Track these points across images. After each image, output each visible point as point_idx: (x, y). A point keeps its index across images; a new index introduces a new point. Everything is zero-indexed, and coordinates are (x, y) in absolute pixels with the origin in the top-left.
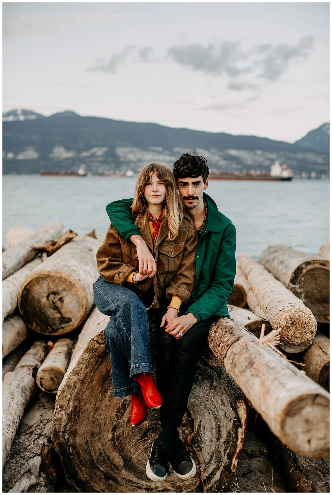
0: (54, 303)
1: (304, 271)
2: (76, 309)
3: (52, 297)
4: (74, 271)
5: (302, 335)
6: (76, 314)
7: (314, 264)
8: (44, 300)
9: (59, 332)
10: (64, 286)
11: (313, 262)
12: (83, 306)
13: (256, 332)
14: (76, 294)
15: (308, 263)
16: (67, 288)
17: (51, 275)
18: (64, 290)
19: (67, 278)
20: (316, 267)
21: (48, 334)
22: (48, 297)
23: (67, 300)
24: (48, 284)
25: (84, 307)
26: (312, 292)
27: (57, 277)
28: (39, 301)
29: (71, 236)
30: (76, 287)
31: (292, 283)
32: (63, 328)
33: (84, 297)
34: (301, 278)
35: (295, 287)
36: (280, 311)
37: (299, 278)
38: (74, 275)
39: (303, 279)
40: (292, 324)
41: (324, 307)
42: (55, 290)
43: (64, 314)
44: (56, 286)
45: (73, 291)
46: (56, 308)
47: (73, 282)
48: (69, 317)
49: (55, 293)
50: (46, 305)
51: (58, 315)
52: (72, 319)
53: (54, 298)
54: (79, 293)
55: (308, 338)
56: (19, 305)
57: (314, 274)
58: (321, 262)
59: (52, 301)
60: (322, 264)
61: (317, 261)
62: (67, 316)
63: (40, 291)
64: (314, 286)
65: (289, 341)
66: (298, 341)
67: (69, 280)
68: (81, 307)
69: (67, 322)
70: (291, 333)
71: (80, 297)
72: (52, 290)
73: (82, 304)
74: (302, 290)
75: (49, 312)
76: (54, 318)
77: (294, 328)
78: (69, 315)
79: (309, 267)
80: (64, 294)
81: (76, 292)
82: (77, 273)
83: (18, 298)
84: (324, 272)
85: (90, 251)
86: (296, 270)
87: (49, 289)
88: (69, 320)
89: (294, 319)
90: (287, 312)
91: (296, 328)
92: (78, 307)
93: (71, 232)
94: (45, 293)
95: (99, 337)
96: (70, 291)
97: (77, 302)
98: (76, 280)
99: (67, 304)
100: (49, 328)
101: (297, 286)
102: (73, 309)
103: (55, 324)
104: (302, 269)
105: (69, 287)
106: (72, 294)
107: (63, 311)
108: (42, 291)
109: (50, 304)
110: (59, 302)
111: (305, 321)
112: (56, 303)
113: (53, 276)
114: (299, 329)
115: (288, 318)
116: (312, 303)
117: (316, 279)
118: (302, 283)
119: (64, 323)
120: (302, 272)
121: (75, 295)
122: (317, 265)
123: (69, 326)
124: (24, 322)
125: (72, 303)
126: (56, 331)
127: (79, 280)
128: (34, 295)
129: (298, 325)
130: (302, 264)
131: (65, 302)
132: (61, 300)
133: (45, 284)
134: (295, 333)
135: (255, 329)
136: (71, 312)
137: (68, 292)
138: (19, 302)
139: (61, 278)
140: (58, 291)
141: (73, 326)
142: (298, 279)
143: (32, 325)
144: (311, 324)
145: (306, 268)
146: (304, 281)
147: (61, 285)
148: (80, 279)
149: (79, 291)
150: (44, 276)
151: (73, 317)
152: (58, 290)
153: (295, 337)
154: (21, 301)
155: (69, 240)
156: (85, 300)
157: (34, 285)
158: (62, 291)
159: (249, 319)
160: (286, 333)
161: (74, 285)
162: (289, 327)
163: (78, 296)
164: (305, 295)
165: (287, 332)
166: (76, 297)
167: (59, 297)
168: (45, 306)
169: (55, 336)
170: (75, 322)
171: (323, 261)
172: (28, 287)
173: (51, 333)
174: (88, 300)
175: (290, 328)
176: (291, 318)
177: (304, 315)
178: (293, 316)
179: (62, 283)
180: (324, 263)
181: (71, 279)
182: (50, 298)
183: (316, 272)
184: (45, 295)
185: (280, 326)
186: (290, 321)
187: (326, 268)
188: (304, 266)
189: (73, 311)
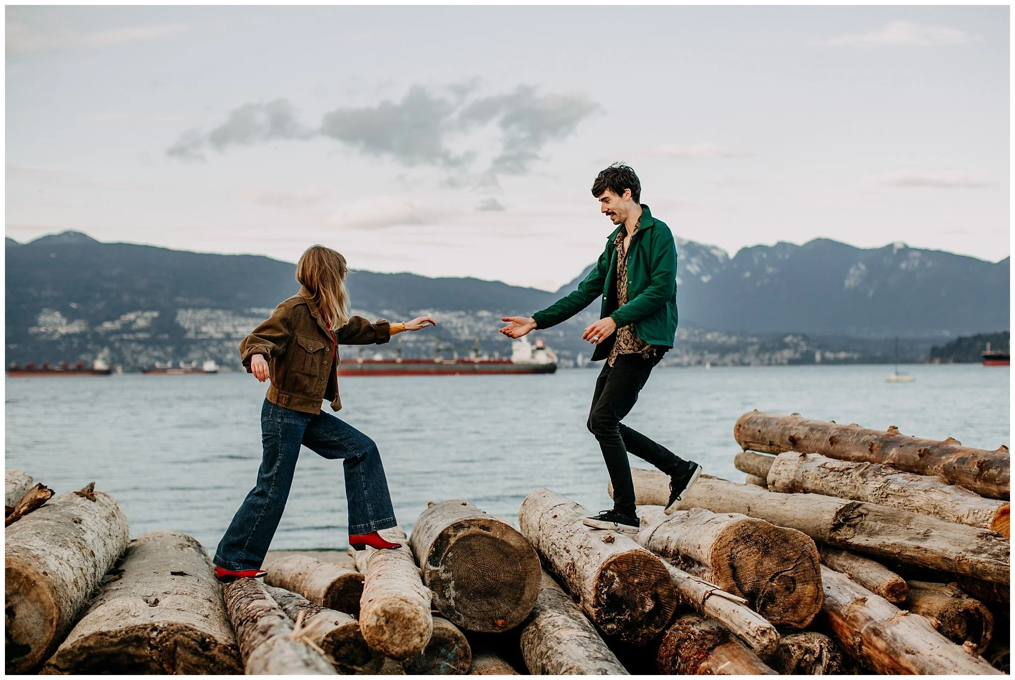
1: (452, 541)
2: (38, 629)
4: (36, 557)
5: (404, 640)
6: (38, 637)
7: (469, 527)
10: (16, 585)
11: (467, 524)
12: (51, 622)
13: (346, 644)
14: (38, 600)
15: (457, 526)
16: (21, 590)
18: (16, 593)
19: (21, 571)
20: (474, 533)
23: (21, 612)
25: (54, 623)
26: (468, 578)
29: (40, 496)
30: (38, 586)
31: (430, 564)
32: (14, 665)
33: (54, 605)
34: (448, 553)
35: (438, 571)
36: (370, 601)
37: (444, 554)
38: (35, 564)
39: (450, 554)
40: (387, 622)
41: (490, 604)
43: (15, 638)
45: (33, 594)
47: (33, 578)
48: (24, 643)
52: (32, 646)
54: (44, 598)
55: (416, 644)
57: (469, 545)
58: (481, 523)
60: (483, 527)
61: (475, 522)
62: (23, 641)
64: (469, 566)
65: (383, 650)
66: (397, 649)
67: (24, 575)
68: (48, 624)
69: (22, 653)
70: (386, 637)
71: (47, 604)
73: (50, 618)
74: (450, 575)
77: (390, 629)
78: (24, 639)
79: (461, 533)
80: (15, 600)
81: (38, 595)
82: (42, 561)
84: (487, 540)
85: (76, 522)
86: (437, 539)
88: (27, 649)
89: (388, 612)
90: (378, 602)
91: (394, 629)
92: (42, 624)
93: (41, 487)
95: (60, 659)
96: (27, 594)
97: (41, 614)
98: (38, 573)
99: (22, 618)
101: (441, 568)
102: (33, 628)
104: (449, 536)
105: (25, 587)
106: (30, 600)
107: (14, 632)
111: (408, 615)
114: (399, 629)
115: (380, 612)
116: (470, 599)
117: (473, 554)
118: (450, 563)
119: (17, 656)
120: (448, 543)
121: (36, 601)
122: (474, 530)
123: (26, 660)
125: (30, 617)
127: (45, 573)
129: (397, 623)
130: (448, 529)
131: (18, 616)
132: (10, 611)
134: (392, 636)
135: (344, 639)
136: (29, 634)
137: (23, 597)
141: (32, 661)
142: (442, 555)
144: (420, 620)
145: (455, 536)
146: (453, 559)
148: (47, 571)
149: (44, 593)
151: (33, 643)
153: (393, 644)
155: (37, 504)
156: (55, 610)
158: (12, 595)
159: (336, 624)
160: (377, 638)
161: (34, 582)
162: (381, 627)
163: (42, 603)
164: (455, 584)
165: (379, 636)
166: (38, 605)
170: (37, 652)
171: (486, 520)
174: (63, 610)
175: (383, 629)
176: (385, 611)
177: (406, 607)
178: (387, 609)
179: (12, 581)
180: (487, 525)
181: (30, 571)
183: (473, 542)
185: (367, 626)
186: (383, 616)
187: (491, 533)
188: (451, 532)
189: (33, 631)
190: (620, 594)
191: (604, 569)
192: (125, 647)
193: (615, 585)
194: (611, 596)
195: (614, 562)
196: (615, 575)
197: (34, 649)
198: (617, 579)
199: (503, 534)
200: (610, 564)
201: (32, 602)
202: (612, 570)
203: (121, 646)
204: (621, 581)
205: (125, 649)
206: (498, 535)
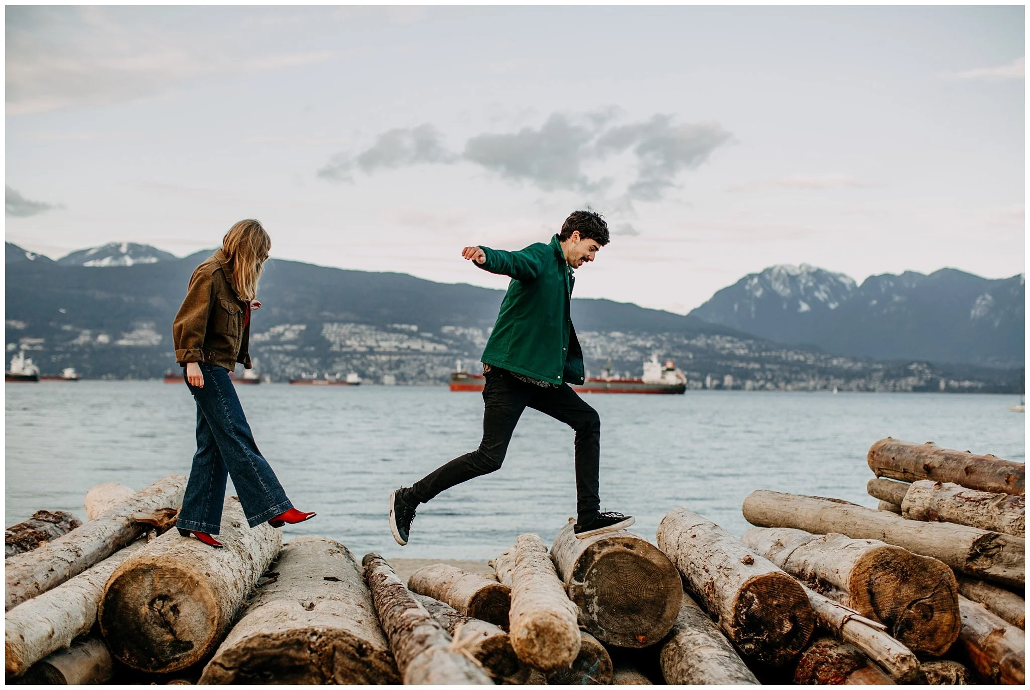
0: (161, 614)
1: (597, 558)
2: (201, 626)
3: (159, 603)
4: (200, 559)
5: (554, 654)
6: (200, 634)
7: (613, 545)
8: (145, 610)
9: (171, 666)
10: (180, 585)
11: (612, 542)
12: (213, 620)
13: (495, 655)
14: (201, 599)
15: (602, 544)
16: (185, 589)
17: (158, 565)
18: (181, 591)
19: (185, 571)
20: (618, 550)
21: (151, 671)
22: (151, 604)
23: (185, 610)
24: (153, 581)
25: (216, 622)
26: (611, 594)
27: (168, 570)
28: (136, 612)
30: (201, 586)
31: (575, 579)
32: (177, 659)
33: (216, 605)
34: (592, 569)
35: (582, 586)
36: (521, 615)
37: (588, 570)
38: (198, 565)
39: (594, 571)
40: (537, 636)
41: (631, 620)
42: (164, 591)
43: (179, 634)
44: (167, 584)
45: (196, 593)
46: (167, 625)
47: (197, 579)
48: (188, 640)
49: (164, 598)
50: (149, 619)
51: (169, 637)
52: (195, 643)
53: (163, 607)
54: (206, 597)
55: (564, 659)
56: (100, 619)
57: (613, 562)
58: (625, 541)
59: (159, 611)
60: (627, 545)
61: (619, 540)
62: (186, 638)
63: (139, 593)
64: (613, 583)
65: (533, 663)
66: (546, 662)
67: (189, 575)
68: (210, 623)
69: (185, 649)
70: (536, 650)
71: (209, 604)
72: (159, 592)
73: (212, 617)
74: (594, 590)
75: (153, 632)
76: (163, 642)
77: (540, 642)
78: (188, 636)
79: (605, 550)
80: (180, 598)
81: (201, 595)
82: (205, 562)
83: (98, 606)
84: (631, 558)
85: (235, 526)
86: (582, 556)
87: (154, 589)
88: (189, 645)
89: (539, 626)
90: (530, 616)
91: (544, 643)
92: (204, 622)
94: (146, 597)
95: (225, 658)
96: (191, 594)
97: (203, 613)
98: (201, 574)
99: (186, 616)
100: (153, 659)
101: (585, 584)
102: (196, 626)
103: (164, 652)
104: (594, 553)
105: (189, 587)
106: (194, 599)
107: (178, 629)
108: (142, 594)
109: (156, 616)
110: (171, 613)
111: (557, 630)
112: (166, 615)
113: (161, 568)
114: (548, 643)
115: (530, 626)
116: (612, 614)
117: (616, 571)
118: (594, 579)
119: (180, 652)
120: (593, 559)
121: (198, 601)
122: (618, 547)
123: (189, 656)
124: (109, 649)
125: (193, 615)
126: (164, 665)
127: (208, 574)
128: (126, 600)
129: (547, 637)
130: (593, 546)
131: (181, 614)
132: (175, 609)
133: (147, 582)
134: (542, 650)
135: (493, 650)
136: (192, 632)
137: (187, 596)
138: (100, 614)
139: (174, 570)
140: (169, 595)
141: (195, 656)
142: (586, 571)
143: (122, 654)
144: (569, 635)
145: (600, 553)
146: (597, 575)
147: (175, 583)
148: (209, 572)
149: (207, 594)
150: (145, 568)
151: (195, 640)
152: (169, 591)
153: (542, 657)
154: (104, 612)
156: (217, 610)
157: (128, 582)
158: (176, 594)
159: (485, 634)
160: (527, 650)
161: (198, 582)
162: (531, 640)
163: (205, 602)
164: (598, 599)
165: (529, 649)
166: (201, 604)
167: (171, 604)
168: (147, 620)
169: (163, 674)
170: (199, 649)
171: (630, 539)
172: (116, 587)
173: (156, 668)
174: (223, 610)
175: (533, 642)
176: (535, 626)
177: (556, 622)
178: (539, 623)
179: (177, 580)
180: (631, 543)
181: (193, 572)
182: (155, 606)
183: (617, 559)
184: (147, 601)
185: (518, 639)
186: (534, 630)
187: (634, 552)
188: (596, 549)
189: (196, 629)
190: (758, 615)
191: (744, 591)
192: (286, 650)
193: (754, 606)
194: (750, 616)
195: (754, 584)
196: (755, 596)
197: (196, 646)
198: (756, 601)
199: (646, 552)
200: (749, 585)
201: (195, 601)
202: (752, 592)
203: (282, 649)
204: (760, 602)
205: (286, 652)
206: (641, 553)
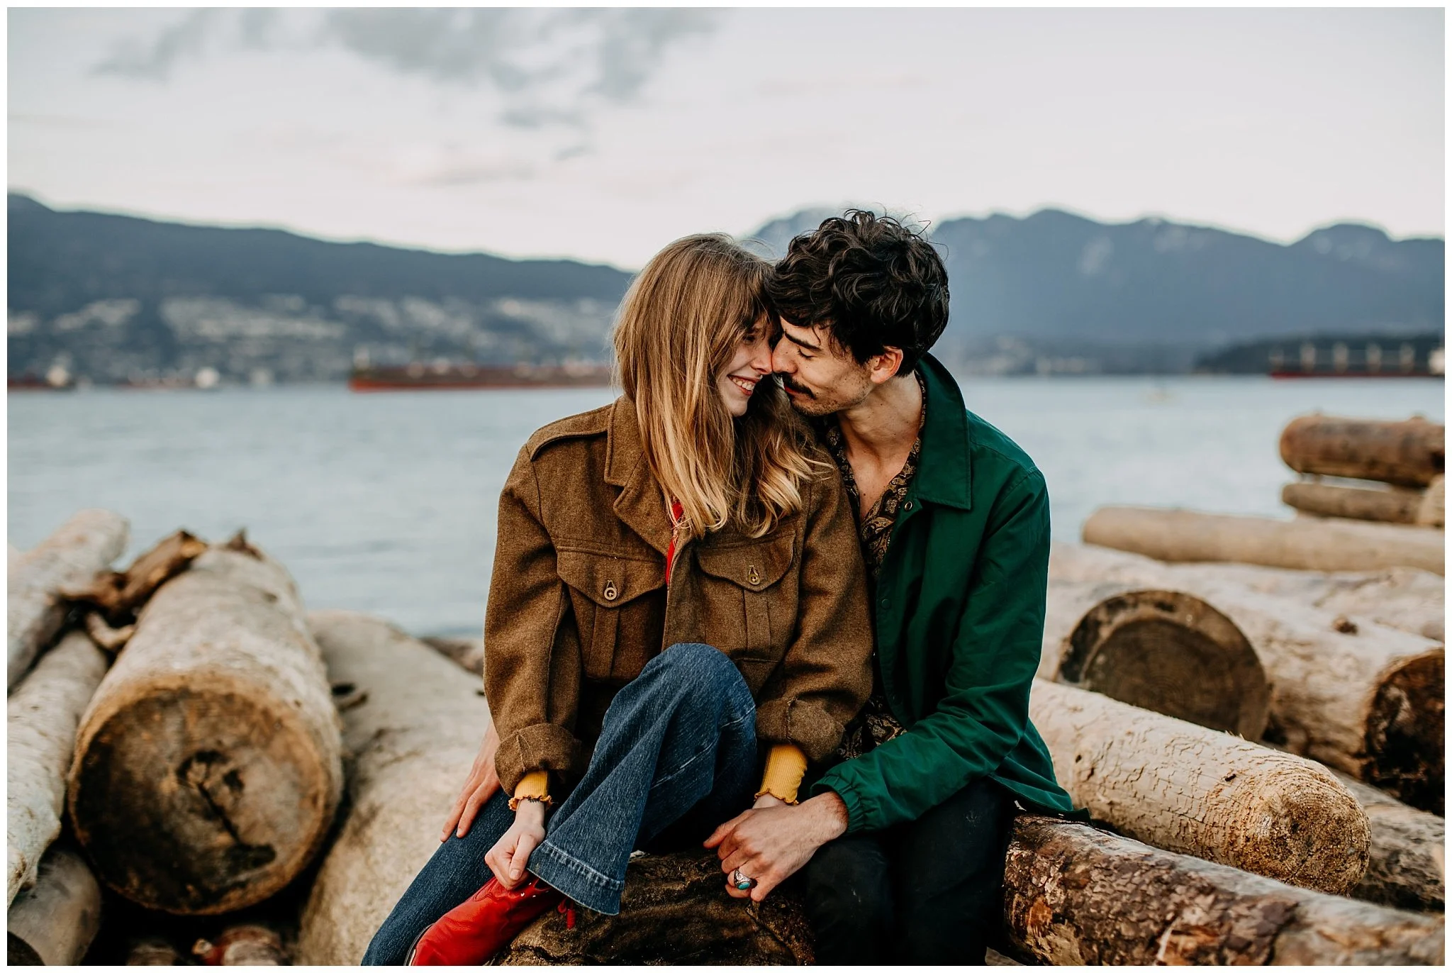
0: (205, 793)
1: (1105, 632)
2: (290, 813)
3: (198, 770)
4: (269, 669)
5: (1330, 870)
6: (290, 829)
7: (1135, 605)
8: (168, 784)
9: (229, 900)
10: (243, 728)
11: (1131, 600)
12: (314, 800)
14: (288, 756)
15: (1114, 605)
16: (254, 737)
17: (194, 688)
18: (244, 742)
19: (252, 697)
20: (1145, 617)
21: (188, 911)
22: (182, 773)
23: (254, 780)
24: (184, 723)
25: (321, 802)
27: (215, 697)
28: (150, 790)
29: (188, 550)
30: (287, 729)
31: (1065, 677)
32: (243, 885)
33: (318, 766)
34: (1096, 656)
36: (1228, 779)
37: (1089, 658)
38: (276, 684)
39: (1101, 659)
40: (1294, 828)
42: (210, 744)
43: (246, 832)
44: (214, 729)
45: (278, 744)
46: (217, 814)
47: (277, 713)
48: (264, 842)
49: (210, 757)
50: (178, 803)
51: (223, 839)
52: (278, 848)
53: (207, 776)
54: (298, 752)
56: (72, 810)
57: (1137, 641)
58: (1158, 597)
59: (201, 786)
61: (1148, 597)
62: (260, 838)
63: (153, 749)
64: (1138, 681)
67: (260, 706)
68: (308, 803)
69: (258, 863)
70: (1291, 862)
71: (306, 766)
72: (197, 746)
73: (312, 792)
75: (188, 830)
76: (209, 852)
77: (1300, 843)
78: (263, 834)
79: (1121, 617)
80: (243, 757)
81: (288, 747)
82: (282, 677)
83: (66, 783)
84: (1169, 631)
85: (271, 600)
86: (1077, 630)
87: (186, 740)
88: (267, 853)
89: (1297, 806)
90: (1270, 783)
91: (1309, 844)
92: (295, 804)
93: (186, 537)
94: (171, 758)
96: (266, 745)
97: (295, 785)
98: (284, 703)
99: (256, 793)
100: (190, 887)
102: (279, 813)
103: (212, 872)
104: (1098, 624)
105: (262, 732)
106: (272, 757)
107: (241, 822)
108: (161, 751)
109: (193, 798)
110: (226, 789)
111: (1336, 812)
112: (215, 794)
113: (200, 695)
114: (1318, 844)
115: (1278, 807)
117: (1143, 658)
118: (1100, 676)
119: (246, 868)
120: (1096, 636)
121: (284, 759)
122: (1147, 611)
123: (267, 875)
124: (94, 871)
125: (273, 790)
126: (217, 896)
127: (298, 704)
128: (128, 766)
129: (1314, 831)
130: (1096, 610)
131: (249, 789)
132: (234, 780)
133: (171, 726)
134: (1303, 861)
136: (271, 825)
137: (258, 751)
138: (73, 799)
139: (230, 697)
140: (219, 749)
141: (279, 877)
142: (1085, 660)
143: (124, 881)
144: (1360, 822)
145: (1110, 622)
146: (1106, 667)
147: (232, 724)
148: (300, 700)
149: (300, 744)
150: (166, 696)
151: (281, 841)
152: (220, 743)
153: (1304, 876)
154: (81, 794)
155: (180, 567)
156: (321, 777)
157: (130, 729)
158: (236, 746)
160: (1271, 865)
161: (280, 722)
162: (1281, 840)
163: (296, 762)
165: (1277, 862)
166: (288, 766)
167: (225, 769)
168: (173, 807)
169: (214, 917)
170: (288, 860)
171: (1166, 593)
172: (105, 739)
173: (196, 905)
175: (1285, 843)
176: (1288, 804)
177: (1331, 792)
178: (1294, 799)
179: (236, 719)
180: (1169, 600)
181: (268, 700)
182: (191, 775)
183: (1144, 635)
184: (172, 766)
185: (1248, 839)
186: (1286, 816)
187: (1175, 617)
188: (1102, 616)
189: (280, 819)
190: (1409, 731)
191: (1382, 687)
192: (700, 902)
193: (1402, 716)
194: (1395, 734)
195: (1403, 672)
196: (1404, 694)
197: (281, 853)
198: (1406, 704)
199: (1198, 618)
200: (1394, 675)
201: (274, 759)
202: (1399, 687)
203: (691, 901)
204: (1414, 706)
205: (701, 908)
206: (1189, 620)
